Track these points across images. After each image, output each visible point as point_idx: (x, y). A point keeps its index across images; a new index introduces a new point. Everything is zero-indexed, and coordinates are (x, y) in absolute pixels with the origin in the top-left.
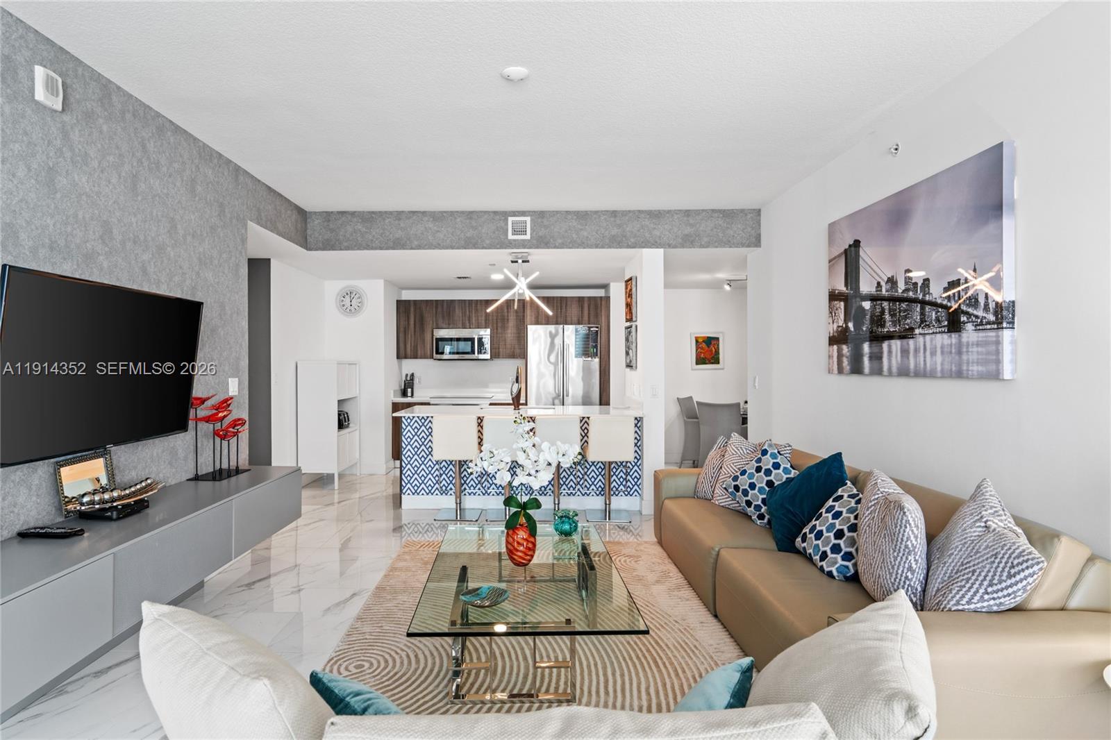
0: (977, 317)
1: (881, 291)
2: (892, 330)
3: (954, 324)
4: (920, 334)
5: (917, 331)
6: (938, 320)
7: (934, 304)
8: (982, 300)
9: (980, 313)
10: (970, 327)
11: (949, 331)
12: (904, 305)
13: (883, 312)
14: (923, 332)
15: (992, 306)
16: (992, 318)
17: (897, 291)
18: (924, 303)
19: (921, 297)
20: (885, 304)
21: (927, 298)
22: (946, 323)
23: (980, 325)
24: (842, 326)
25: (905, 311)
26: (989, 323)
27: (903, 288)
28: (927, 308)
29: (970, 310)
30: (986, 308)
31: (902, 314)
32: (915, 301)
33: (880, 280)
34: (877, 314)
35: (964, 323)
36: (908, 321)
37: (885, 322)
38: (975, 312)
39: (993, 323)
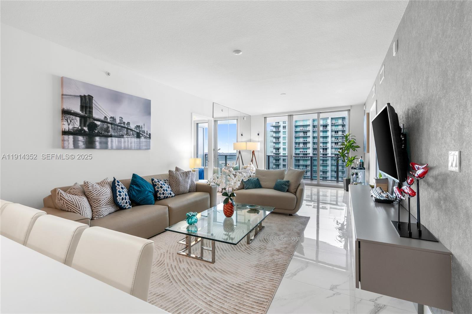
0: (145, 136)
1: (107, 120)
2: (113, 134)
3: (138, 136)
4: (126, 137)
5: (125, 136)
6: (133, 134)
7: (131, 130)
8: (146, 132)
9: (145, 135)
10: (143, 137)
11: (137, 138)
12: (119, 128)
13: (108, 127)
14: (127, 137)
15: (148, 134)
16: (148, 137)
17: (116, 122)
18: (128, 129)
19: (126, 127)
20: (109, 125)
21: (129, 127)
22: (136, 136)
23: (146, 137)
24: (78, 128)
25: (120, 129)
26: (147, 137)
27: (119, 122)
28: (129, 130)
29: (143, 134)
30: (147, 134)
31: (118, 130)
32: (125, 127)
33: (106, 116)
34: (104, 127)
35: (141, 136)
36: (121, 133)
37: (109, 131)
38: (144, 134)
39: (149, 138)
